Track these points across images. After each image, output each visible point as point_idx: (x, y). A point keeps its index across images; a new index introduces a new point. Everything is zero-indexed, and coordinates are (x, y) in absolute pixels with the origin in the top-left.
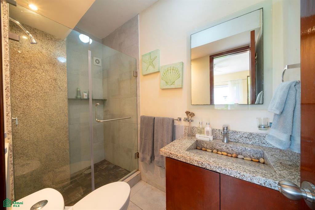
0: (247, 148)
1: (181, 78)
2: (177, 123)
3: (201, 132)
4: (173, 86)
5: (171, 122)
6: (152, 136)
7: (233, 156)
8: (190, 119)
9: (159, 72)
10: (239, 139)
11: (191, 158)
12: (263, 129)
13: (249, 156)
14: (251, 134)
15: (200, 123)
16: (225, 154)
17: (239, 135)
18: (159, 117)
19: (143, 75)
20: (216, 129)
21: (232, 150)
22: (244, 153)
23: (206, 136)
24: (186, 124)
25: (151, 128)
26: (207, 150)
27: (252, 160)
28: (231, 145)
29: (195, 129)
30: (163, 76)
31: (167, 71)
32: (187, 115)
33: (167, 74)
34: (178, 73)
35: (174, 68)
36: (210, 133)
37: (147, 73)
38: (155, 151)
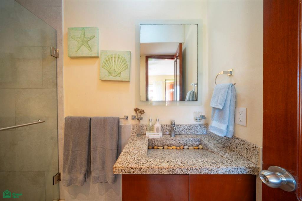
0: (190, 138)
1: (128, 70)
2: (122, 123)
3: (152, 129)
4: (118, 78)
5: (116, 122)
6: (87, 144)
7: (181, 148)
8: (139, 117)
9: (97, 57)
10: (182, 131)
11: (159, 167)
12: (199, 120)
13: (191, 145)
14: (190, 126)
15: (149, 120)
16: (175, 147)
17: (181, 128)
18: (98, 117)
19: (70, 57)
20: (164, 125)
21: (179, 142)
22: (188, 143)
23: (156, 133)
24: (135, 122)
25: (86, 133)
26: (159, 148)
27: (194, 148)
28: (178, 138)
29: (144, 127)
30: (104, 64)
31: (110, 58)
32: (136, 112)
33: (110, 62)
34: (124, 64)
35: (121, 57)
36: (160, 129)
37: (78, 56)
38: (93, 164)
